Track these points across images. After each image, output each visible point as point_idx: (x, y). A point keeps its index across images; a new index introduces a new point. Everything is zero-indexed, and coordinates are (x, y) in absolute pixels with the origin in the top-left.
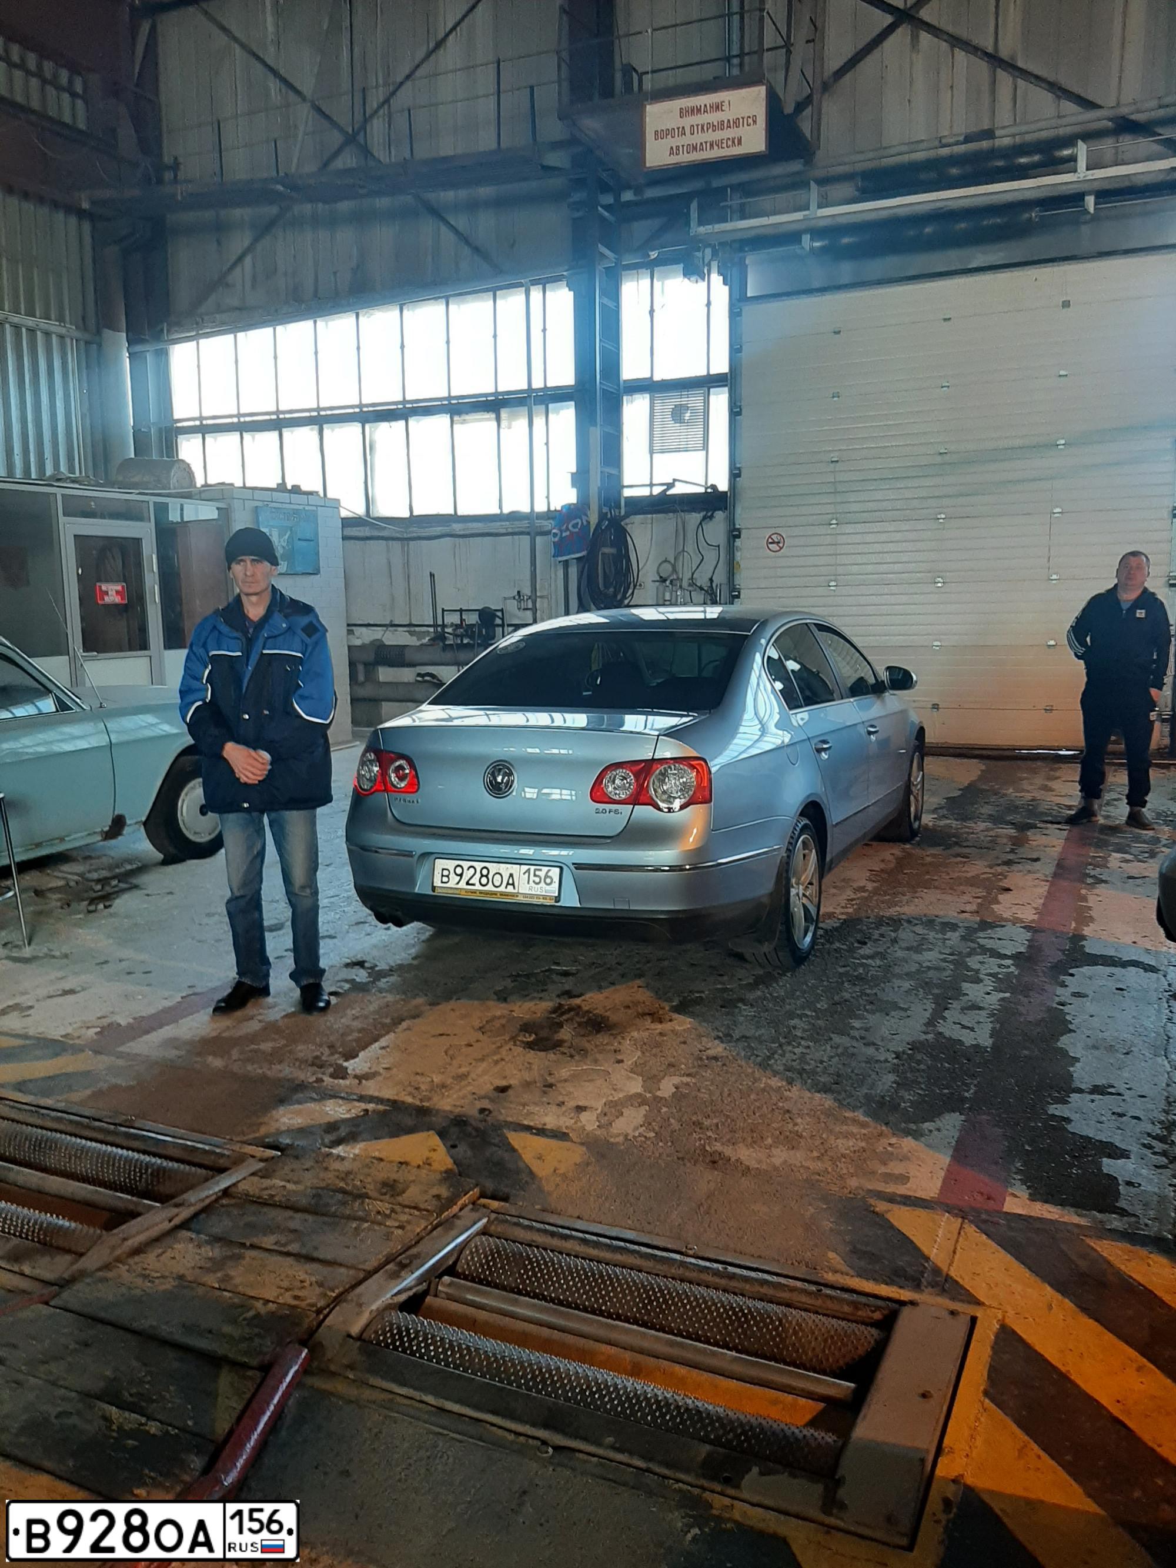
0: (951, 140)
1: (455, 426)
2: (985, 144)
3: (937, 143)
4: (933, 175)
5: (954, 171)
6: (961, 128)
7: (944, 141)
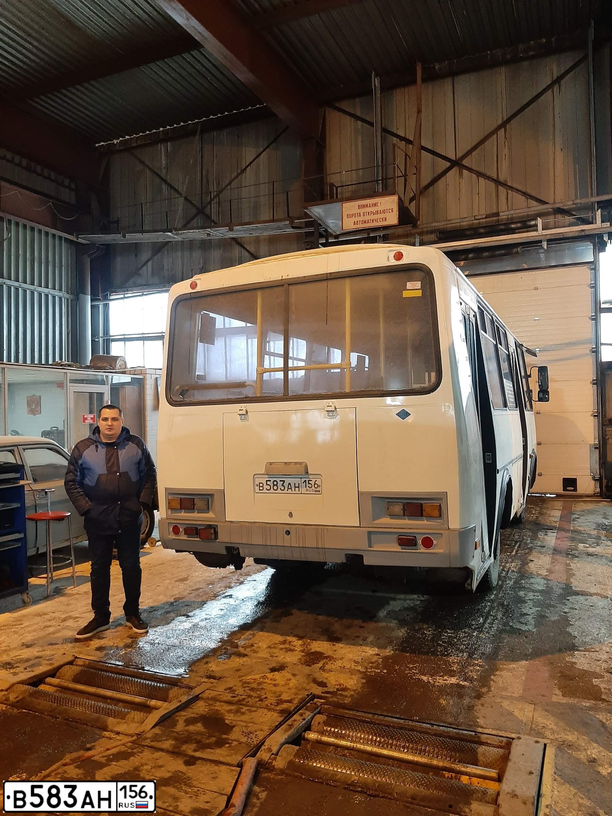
0: (479, 217)
1: (248, 340)
2: (495, 218)
3: (473, 218)
4: (472, 232)
5: (482, 231)
6: (483, 212)
7: (476, 217)
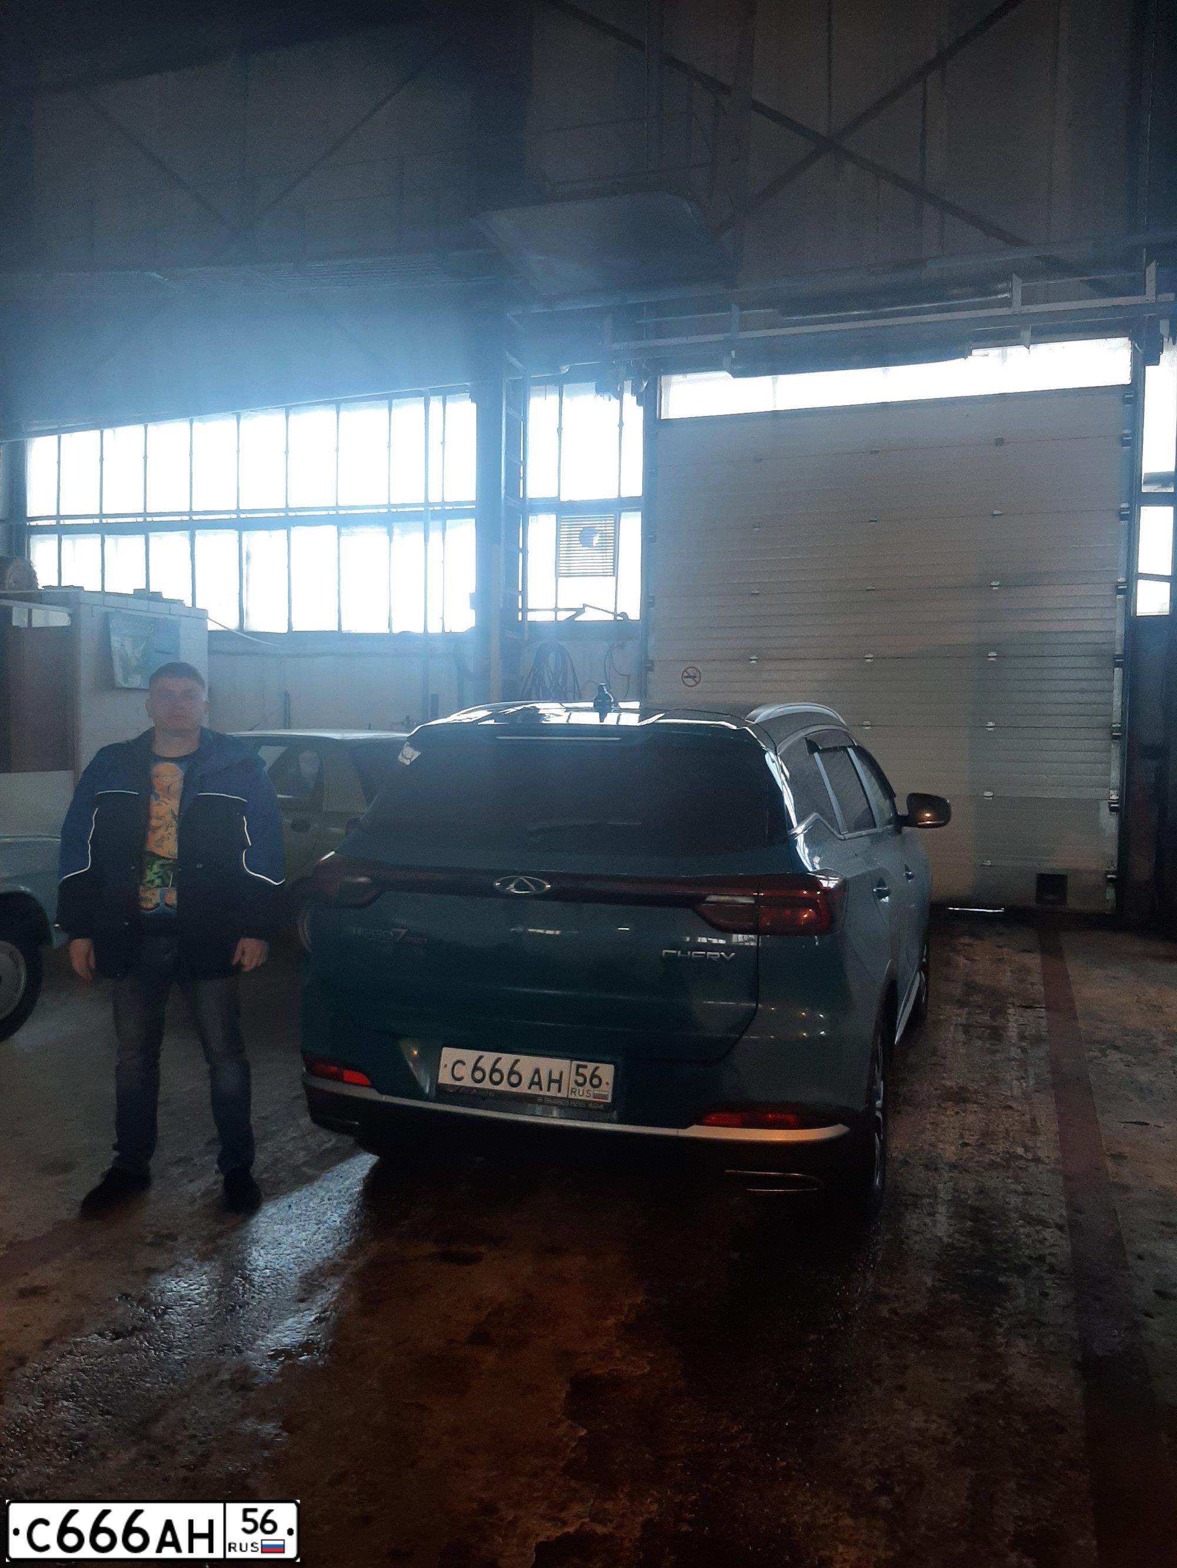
0: (878, 270)
1: (342, 538)
2: (912, 275)
5: (883, 300)
6: (887, 258)
7: (871, 270)
